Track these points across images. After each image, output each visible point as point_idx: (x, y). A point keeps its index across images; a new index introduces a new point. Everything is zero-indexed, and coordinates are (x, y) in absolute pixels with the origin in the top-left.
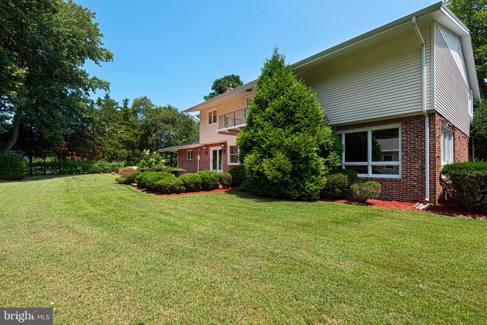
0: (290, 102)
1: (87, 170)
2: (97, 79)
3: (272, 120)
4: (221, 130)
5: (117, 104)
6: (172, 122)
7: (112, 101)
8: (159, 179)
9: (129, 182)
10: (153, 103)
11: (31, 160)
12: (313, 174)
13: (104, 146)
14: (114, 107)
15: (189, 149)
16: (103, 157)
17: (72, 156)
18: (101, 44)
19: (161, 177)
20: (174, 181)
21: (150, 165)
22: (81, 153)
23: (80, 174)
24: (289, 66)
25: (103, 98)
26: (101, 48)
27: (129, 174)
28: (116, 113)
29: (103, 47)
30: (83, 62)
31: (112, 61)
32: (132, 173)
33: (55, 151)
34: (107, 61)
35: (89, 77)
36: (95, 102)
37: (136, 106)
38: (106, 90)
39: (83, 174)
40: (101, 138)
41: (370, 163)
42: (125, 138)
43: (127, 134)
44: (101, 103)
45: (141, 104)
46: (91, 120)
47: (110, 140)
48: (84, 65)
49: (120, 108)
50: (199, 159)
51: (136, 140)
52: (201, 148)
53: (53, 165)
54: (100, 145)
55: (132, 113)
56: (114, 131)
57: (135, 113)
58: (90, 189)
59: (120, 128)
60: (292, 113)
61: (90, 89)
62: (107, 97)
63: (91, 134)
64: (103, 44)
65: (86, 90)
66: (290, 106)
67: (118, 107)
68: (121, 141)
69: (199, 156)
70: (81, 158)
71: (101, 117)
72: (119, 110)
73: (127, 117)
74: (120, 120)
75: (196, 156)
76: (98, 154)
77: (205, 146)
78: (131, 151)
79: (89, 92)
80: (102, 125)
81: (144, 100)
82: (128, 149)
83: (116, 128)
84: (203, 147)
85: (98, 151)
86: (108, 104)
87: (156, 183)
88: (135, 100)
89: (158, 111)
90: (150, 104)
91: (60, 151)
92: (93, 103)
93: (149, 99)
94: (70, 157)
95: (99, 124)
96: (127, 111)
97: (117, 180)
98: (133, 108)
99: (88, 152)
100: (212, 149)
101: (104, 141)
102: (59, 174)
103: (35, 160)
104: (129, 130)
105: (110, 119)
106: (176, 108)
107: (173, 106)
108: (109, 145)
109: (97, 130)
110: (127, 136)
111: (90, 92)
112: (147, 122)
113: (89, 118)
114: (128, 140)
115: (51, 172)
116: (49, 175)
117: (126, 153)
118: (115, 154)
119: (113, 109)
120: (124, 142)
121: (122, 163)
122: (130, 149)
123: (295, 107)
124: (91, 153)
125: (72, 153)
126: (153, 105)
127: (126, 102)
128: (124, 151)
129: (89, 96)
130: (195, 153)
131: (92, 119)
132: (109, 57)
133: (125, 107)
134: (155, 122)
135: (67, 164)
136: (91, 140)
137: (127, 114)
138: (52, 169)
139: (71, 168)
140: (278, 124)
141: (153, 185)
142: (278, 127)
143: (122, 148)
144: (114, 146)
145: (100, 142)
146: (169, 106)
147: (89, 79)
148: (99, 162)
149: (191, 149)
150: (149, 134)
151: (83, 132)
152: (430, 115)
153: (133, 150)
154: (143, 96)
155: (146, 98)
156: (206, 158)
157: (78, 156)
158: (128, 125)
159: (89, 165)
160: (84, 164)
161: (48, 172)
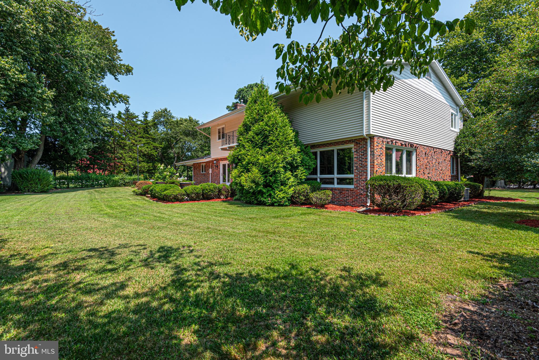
0: (266, 127)
1: (109, 183)
2: (117, 94)
3: (252, 141)
4: (224, 147)
5: (137, 117)
6: (192, 134)
7: (132, 115)
8: (166, 190)
9: (144, 193)
10: (173, 115)
11: (55, 174)
12: (282, 185)
13: (124, 159)
14: (135, 120)
15: (203, 163)
16: (124, 170)
17: (93, 169)
18: (120, 60)
19: (167, 188)
20: (177, 192)
21: (164, 178)
22: (102, 166)
23: (101, 187)
24: (271, 95)
25: (123, 112)
26: (120, 64)
27: (144, 186)
28: (136, 126)
29: (122, 63)
30: (103, 78)
31: (132, 74)
32: (147, 186)
33: (77, 165)
34: (127, 75)
35: (110, 92)
36: (116, 115)
37: (156, 119)
38: (126, 104)
39: (104, 187)
40: (121, 151)
41: (336, 176)
42: (146, 151)
43: (147, 148)
44: (121, 117)
45: (161, 116)
46: (111, 134)
47: (131, 154)
48: (104, 80)
49: (141, 121)
50: (210, 172)
51: (156, 153)
52: (212, 161)
53: (76, 179)
54: (121, 158)
55: (152, 126)
56: (134, 145)
57: (155, 125)
58: (110, 199)
59: (140, 141)
60: (267, 137)
61: (111, 103)
62: (127, 110)
63: (112, 148)
64: (122, 60)
65: (107, 104)
66: (266, 130)
67: (138, 120)
68: (142, 154)
69: (210, 170)
70: (103, 171)
71: (122, 131)
72: (139, 123)
73: (147, 130)
74: (140, 134)
75: (208, 170)
76: (119, 167)
77: (216, 160)
78: (151, 164)
79: (109, 107)
80: (122, 139)
81: (164, 112)
82: (148, 163)
83: (136, 141)
84: (214, 161)
85: (119, 164)
86: (128, 118)
87: (162, 193)
88: (155, 113)
89: (178, 123)
90: (170, 116)
91: (82, 165)
92: (113, 117)
93: (169, 111)
94: (92, 170)
95: (119, 138)
96: (147, 124)
97: (134, 191)
98: (153, 121)
99: (109, 165)
100: (222, 163)
101: (124, 155)
102: (82, 187)
103: (59, 174)
104: (149, 143)
105: (130, 132)
106: (197, 119)
107: (194, 118)
108: (129, 159)
109: (118, 144)
110: (147, 149)
111: (111, 106)
112: (167, 134)
113: (111, 132)
114: (148, 153)
115: (73, 186)
116: (73, 188)
117: (146, 166)
118: (135, 167)
119: (133, 122)
120: (144, 155)
121: (142, 177)
122: (150, 163)
123: (269, 131)
124: (112, 166)
125: (94, 167)
126: (173, 117)
127: (146, 114)
128: (144, 164)
129: (110, 110)
130: (207, 166)
131: (113, 132)
132: (129, 70)
133: (145, 120)
134: (175, 135)
135: (89, 177)
136: (112, 153)
137: (147, 127)
138: (75, 183)
139: (93, 181)
140: (257, 145)
141: (161, 195)
142: (257, 148)
143: (142, 161)
144: (134, 160)
145: (121, 156)
146: (190, 118)
147: (109, 94)
148: (120, 176)
149: (204, 162)
150: (169, 146)
151: (104, 146)
152: (370, 138)
153: (153, 164)
154: (163, 108)
155: (166, 110)
156: (217, 171)
157: (100, 169)
158: (148, 138)
159: (110, 179)
160: (106, 178)
161: (71, 185)
